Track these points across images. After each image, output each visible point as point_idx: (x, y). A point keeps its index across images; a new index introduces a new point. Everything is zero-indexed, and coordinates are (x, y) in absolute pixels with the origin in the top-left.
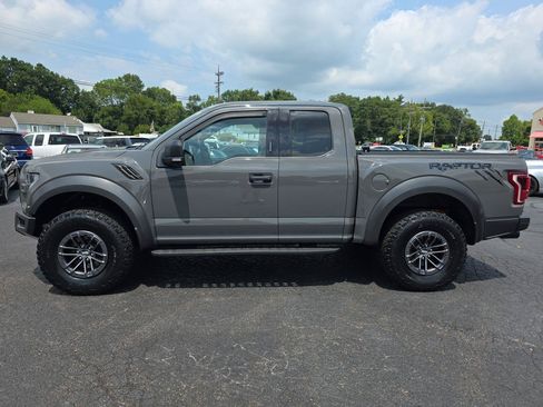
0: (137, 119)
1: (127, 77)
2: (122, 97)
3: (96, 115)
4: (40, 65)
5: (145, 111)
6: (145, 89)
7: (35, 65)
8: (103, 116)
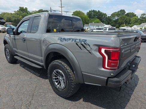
0: (122, 23)
1: (121, 11)
2: (119, 17)
3: (110, 22)
4: (99, 11)
5: (124, 20)
6: (126, 13)
7: (97, 11)
8: (112, 23)
